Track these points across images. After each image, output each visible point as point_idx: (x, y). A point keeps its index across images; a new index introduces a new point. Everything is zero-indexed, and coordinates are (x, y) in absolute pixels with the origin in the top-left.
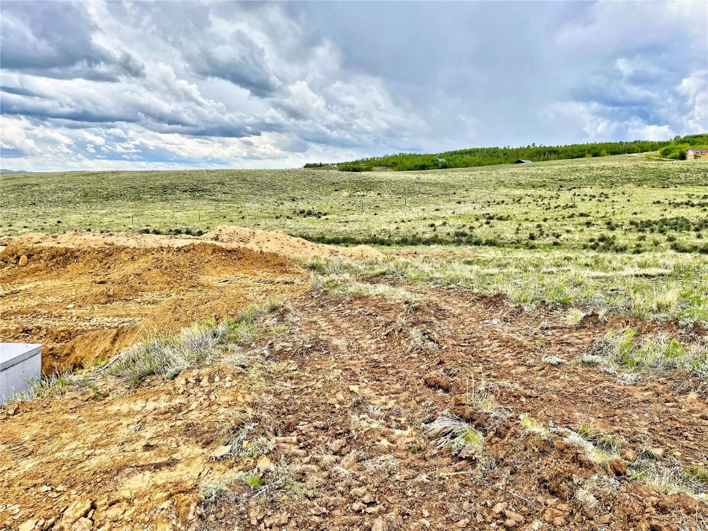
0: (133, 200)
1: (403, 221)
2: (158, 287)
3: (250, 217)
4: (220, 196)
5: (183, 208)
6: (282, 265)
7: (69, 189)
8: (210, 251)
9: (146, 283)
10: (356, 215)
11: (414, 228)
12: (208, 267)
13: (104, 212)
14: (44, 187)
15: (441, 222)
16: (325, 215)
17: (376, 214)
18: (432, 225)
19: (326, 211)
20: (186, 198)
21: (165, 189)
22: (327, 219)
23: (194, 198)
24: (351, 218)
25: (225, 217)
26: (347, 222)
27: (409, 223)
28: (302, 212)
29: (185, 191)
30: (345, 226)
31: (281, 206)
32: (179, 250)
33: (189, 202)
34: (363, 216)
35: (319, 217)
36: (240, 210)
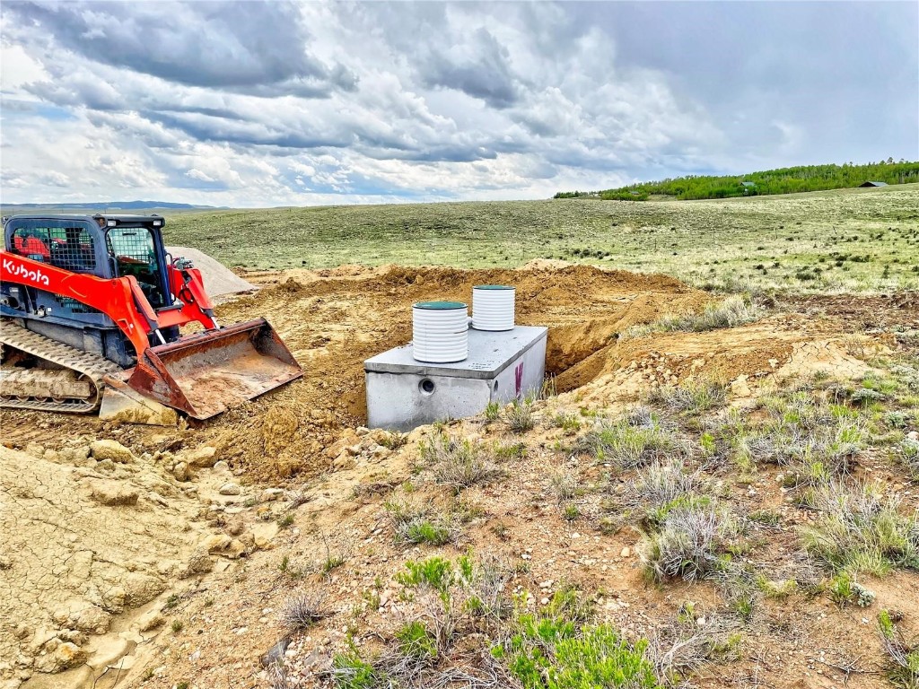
0: (373, 239)
1: (716, 263)
2: (563, 301)
3: (515, 258)
4: (471, 234)
5: (431, 248)
6: (673, 285)
8: (590, 274)
9: (550, 299)
10: (649, 255)
11: (734, 270)
13: (346, 252)
15: (771, 264)
16: (607, 255)
17: (675, 254)
18: (760, 267)
19: (607, 250)
20: (433, 237)
21: (405, 224)
22: (612, 260)
23: (441, 236)
24: (642, 258)
25: (485, 258)
26: (639, 263)
27: (725, 264)
28: (577, 252)
29: (430, 228)
30: (639, 267)
31: (547, 245)
32: (560, 271)
33: (435, 242)
34: (659, 256)
35: (601, 258)
36: (499, 250)
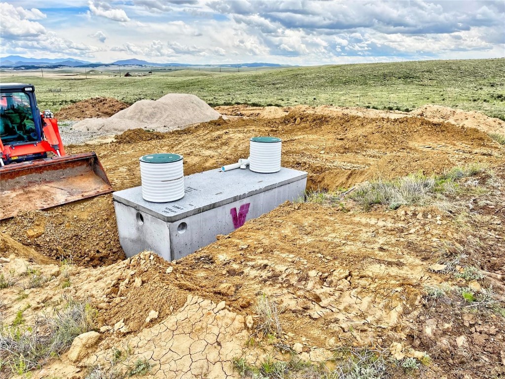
0: (361, 85)
2: (378, 146)
3: (450, 99)
4: (426, 82)
5: (396, 91)
6: (481, 139)
7: (322, 77)
8: (419, 124)
9: (370, 143)
12: (416, 135)
13: (342, 93)
14: (308, 76)
20: (400, 84)
21: (385, 76)
23: (406, 83)
25: (428, 99)
29: (400, 78)
31: (480, 91)
32: (396, 120)
33: (402, 86)
36: (441, 93)
